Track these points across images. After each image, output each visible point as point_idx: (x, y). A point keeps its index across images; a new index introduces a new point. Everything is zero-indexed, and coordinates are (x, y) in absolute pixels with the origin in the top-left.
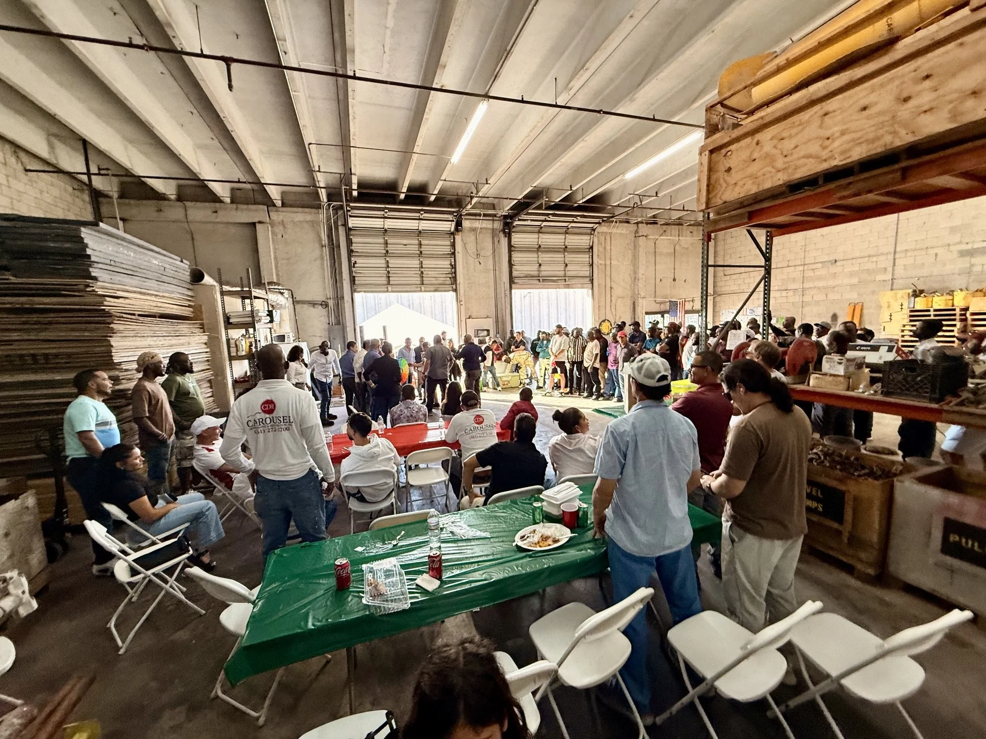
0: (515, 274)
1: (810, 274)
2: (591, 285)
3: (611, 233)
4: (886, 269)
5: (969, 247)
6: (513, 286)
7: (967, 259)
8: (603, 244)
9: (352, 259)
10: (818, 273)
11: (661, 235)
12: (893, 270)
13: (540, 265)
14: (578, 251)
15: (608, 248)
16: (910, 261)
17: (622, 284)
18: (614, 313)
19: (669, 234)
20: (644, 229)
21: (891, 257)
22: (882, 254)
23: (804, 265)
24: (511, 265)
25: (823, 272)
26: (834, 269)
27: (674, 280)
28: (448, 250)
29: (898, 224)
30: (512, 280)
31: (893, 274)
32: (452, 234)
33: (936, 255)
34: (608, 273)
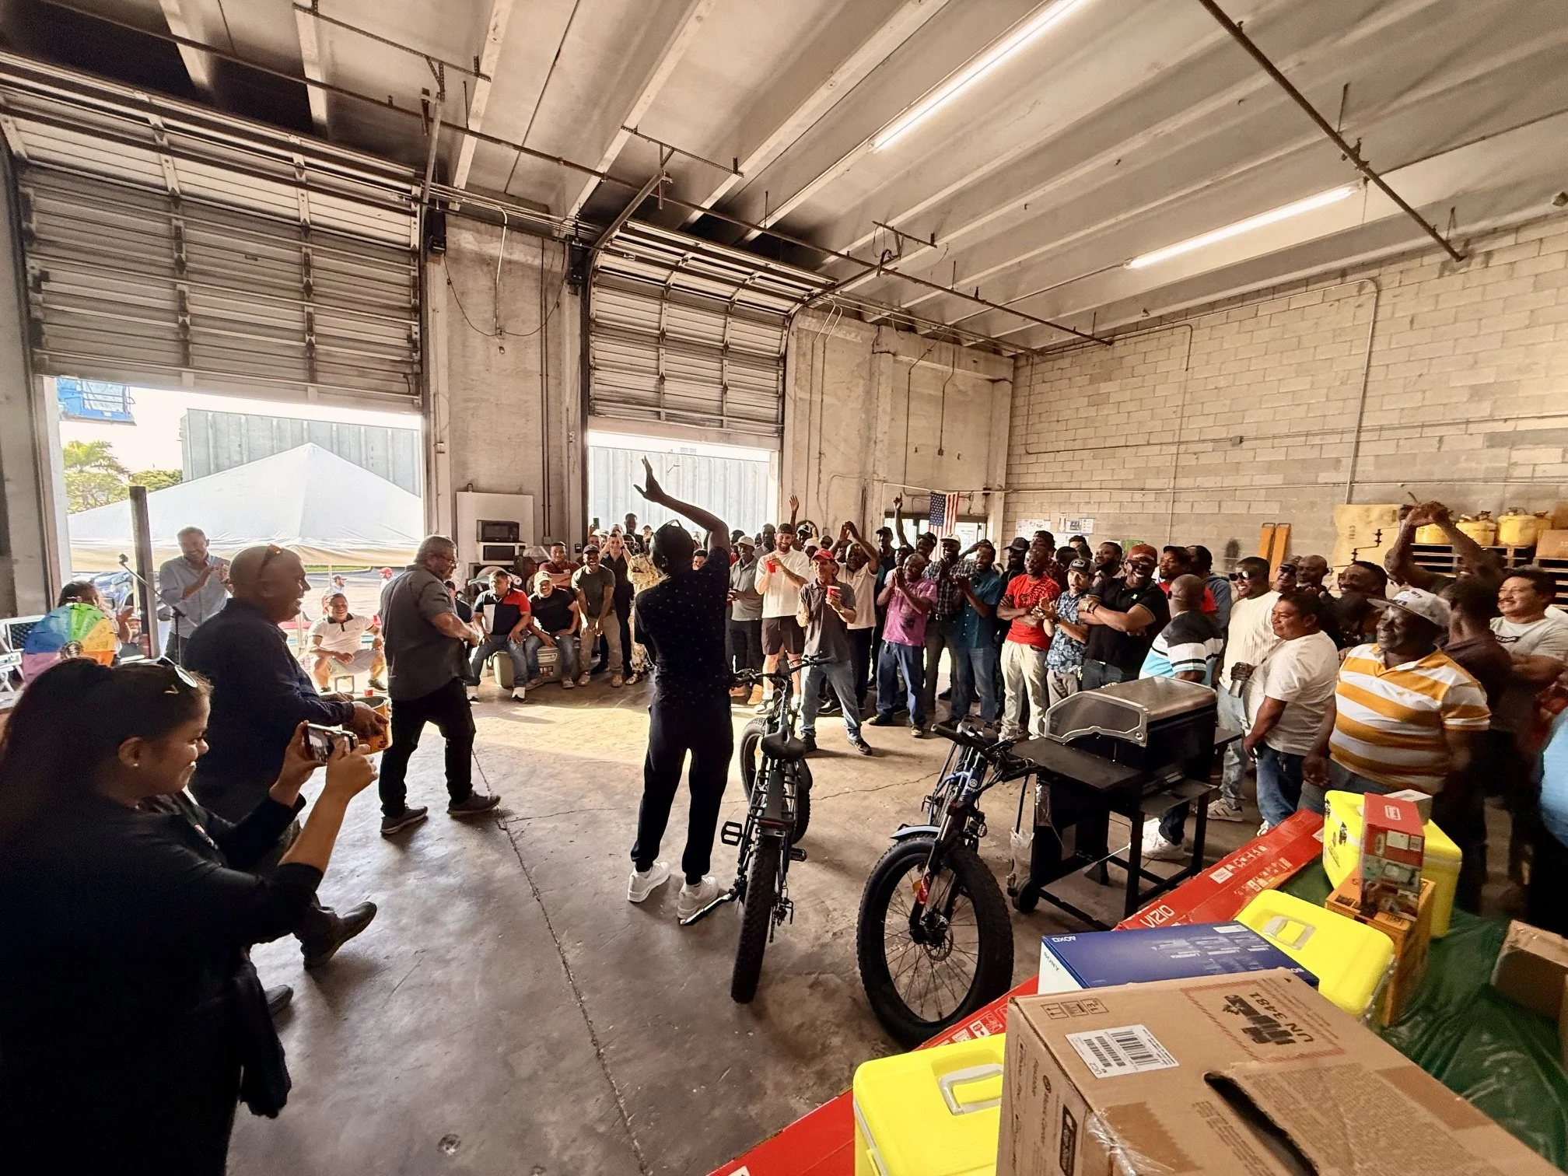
0: (595, 388)
1: (1191, 461)
2: (779, 441)
3: (825, 336)
4: (1338, 461)
5: (1509, 427)
6: (590, 418)
7: (1504, 452)
8: (809, 357)
9: (30, 263)
10: (1204, 460)
11: (921, 358)
12: (1354, 465)
13: (662, 379)
14: (752, 358)
15: (818, 365)
16: (1389, 448)
17: (842, 447)
18: (824, 508)
19: (936, 359)
20: (892, 339)
21: (1352, 437)
22: (1333, 432)
23: (1180, 443)
24: (586, 367)
25: (1217, 458)
26: (1236, 455)
27: (941, 452)
28: (401, 297)
29: (1367, 375)
30: (588, 407)
31: (1354, 472)
32: (414, 253)
33: (1441, 440)
34: (816, 419)
